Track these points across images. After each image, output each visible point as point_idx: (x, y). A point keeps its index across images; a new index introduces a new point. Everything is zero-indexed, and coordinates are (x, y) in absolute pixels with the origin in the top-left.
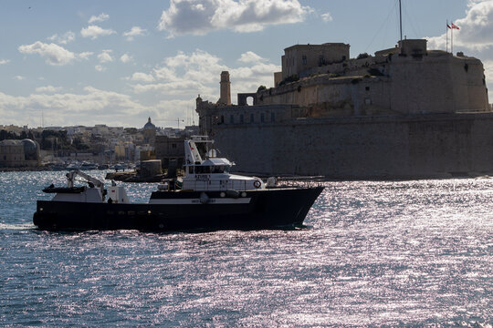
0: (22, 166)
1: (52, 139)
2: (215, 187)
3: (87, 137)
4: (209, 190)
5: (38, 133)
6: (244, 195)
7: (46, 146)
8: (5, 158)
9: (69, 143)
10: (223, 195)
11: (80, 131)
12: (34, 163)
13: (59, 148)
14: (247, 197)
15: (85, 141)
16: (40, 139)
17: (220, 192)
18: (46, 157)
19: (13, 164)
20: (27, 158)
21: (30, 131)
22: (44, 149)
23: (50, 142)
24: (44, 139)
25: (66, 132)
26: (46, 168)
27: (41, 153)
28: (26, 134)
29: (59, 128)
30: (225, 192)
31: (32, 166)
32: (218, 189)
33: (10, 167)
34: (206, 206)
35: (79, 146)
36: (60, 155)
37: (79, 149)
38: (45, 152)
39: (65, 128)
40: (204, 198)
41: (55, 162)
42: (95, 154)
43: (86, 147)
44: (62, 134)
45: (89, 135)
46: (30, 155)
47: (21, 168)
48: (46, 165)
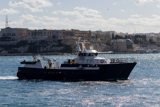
0: (125, 51)
1: (139, 39)
2: (85, 62)
3: (155, 38)
4: (83, 63)
5: (133, 36)
6: (97, 66)
7: (136, 42)
8: (118, 47)
9: (147, 41)
10: (88, 66)
11: (152, 35)
12: (131, 50)
13: (142, 43)
14: (98, 67)
15: (154, 40)
16: (134, 39)
17: (87, 64)
18: (136, 47)
19: (121, 50)
20: (127, 48)
21: (129, 35)
22: (135, 43)
23: (138, 40)
24: (135, 39)
25: (145, 36)
26: (136, 52)
27: (134, 46)
28: (127, 37)
29: (142, 34)
30: (89, 64)
31: (130, 51)
32: (87, 63)
33: (120, 52)
34: (81, 70)
35: (151, 42)
36: (143, 46)
37: (151, 43)
38: (136, 45)
39: (145, 34)
40: (81, 67)
41: (140, 50)
42: (159, 46)
43: (155, 43)
44: (144, 37)
45: (156, 37)
46: (129, 47)
47: (125, 52)
48: (137, 51)
